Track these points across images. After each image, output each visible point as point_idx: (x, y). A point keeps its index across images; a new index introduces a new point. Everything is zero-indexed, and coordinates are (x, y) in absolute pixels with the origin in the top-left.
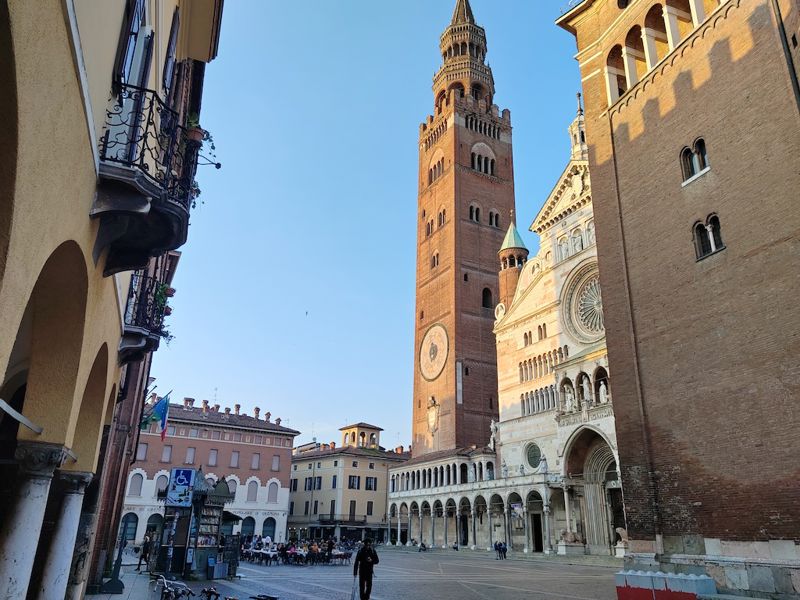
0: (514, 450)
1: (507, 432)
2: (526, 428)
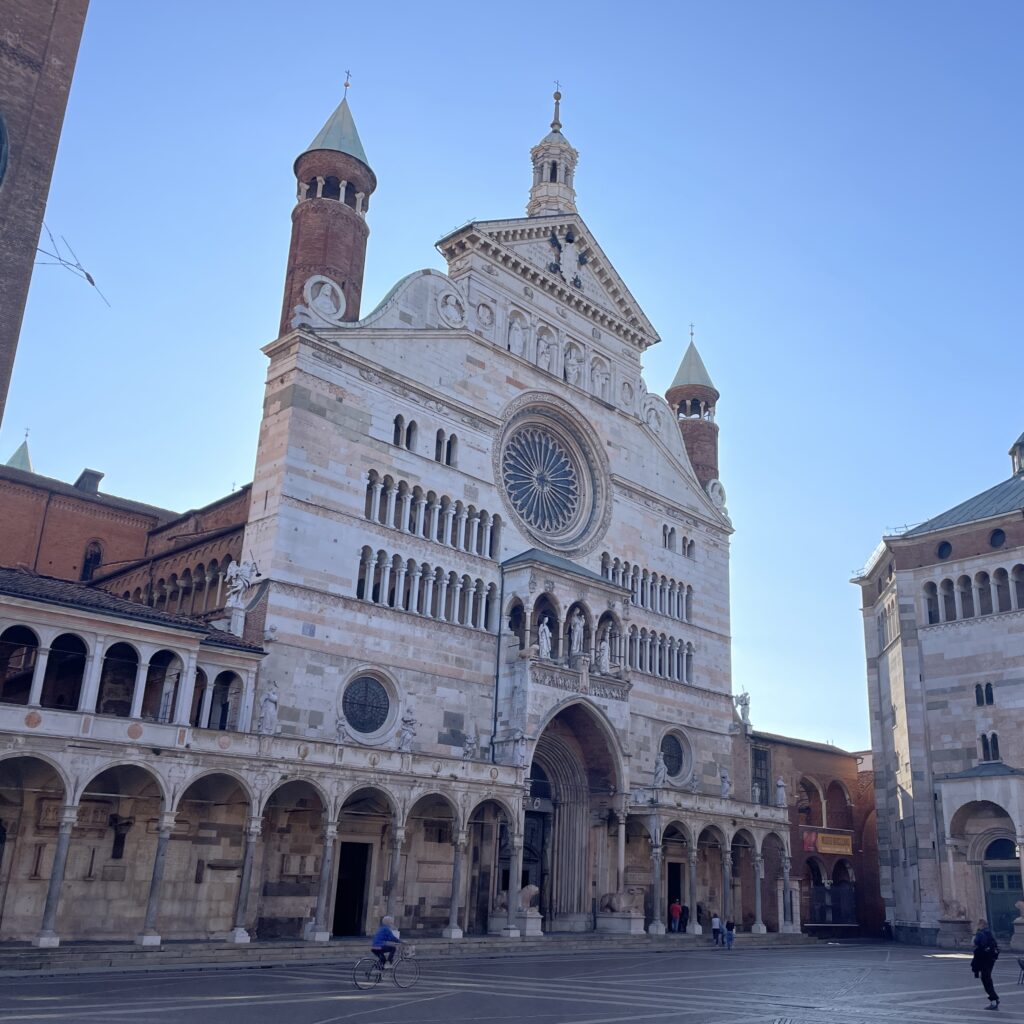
0: (314, 671)
1: (296, 615)
2: (367, 631)
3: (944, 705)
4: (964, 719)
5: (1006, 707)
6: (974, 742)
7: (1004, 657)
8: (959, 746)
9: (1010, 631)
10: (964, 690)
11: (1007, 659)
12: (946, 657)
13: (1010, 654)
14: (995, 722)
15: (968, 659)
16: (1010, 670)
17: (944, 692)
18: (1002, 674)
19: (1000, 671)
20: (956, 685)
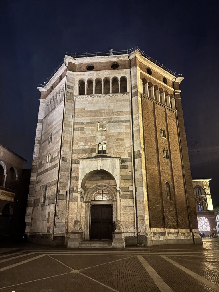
3: (82, 129)
4: (91, 136)
5: (112, 132)
6: (95, 146)
7: (113, 111)
8: (87, 147)
9: (117, 102)
10: (93, 124)
11: (114, 112)
12: (86, 109)
13: (116, 111)
14: (106, 137)
15: (97, 111)
16: (116, 117)
17: (83, 124)
18: (112, 118)
19: (110, 117)
20: (89, 121)
